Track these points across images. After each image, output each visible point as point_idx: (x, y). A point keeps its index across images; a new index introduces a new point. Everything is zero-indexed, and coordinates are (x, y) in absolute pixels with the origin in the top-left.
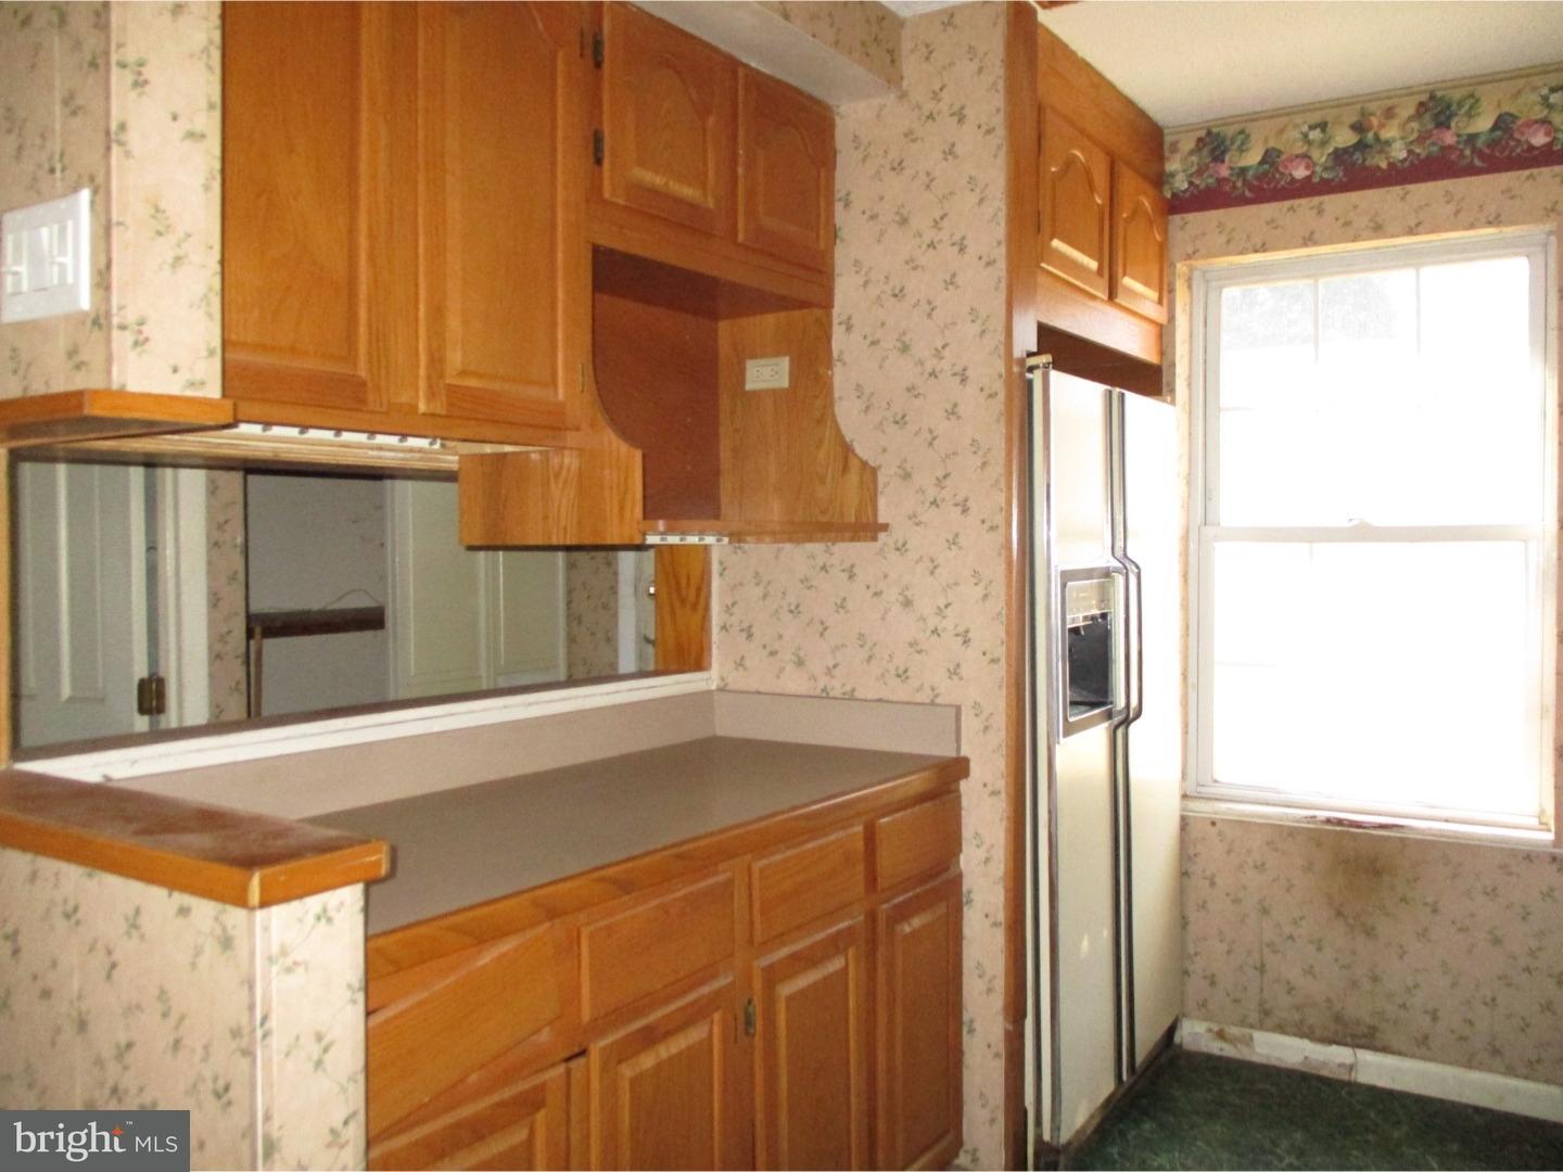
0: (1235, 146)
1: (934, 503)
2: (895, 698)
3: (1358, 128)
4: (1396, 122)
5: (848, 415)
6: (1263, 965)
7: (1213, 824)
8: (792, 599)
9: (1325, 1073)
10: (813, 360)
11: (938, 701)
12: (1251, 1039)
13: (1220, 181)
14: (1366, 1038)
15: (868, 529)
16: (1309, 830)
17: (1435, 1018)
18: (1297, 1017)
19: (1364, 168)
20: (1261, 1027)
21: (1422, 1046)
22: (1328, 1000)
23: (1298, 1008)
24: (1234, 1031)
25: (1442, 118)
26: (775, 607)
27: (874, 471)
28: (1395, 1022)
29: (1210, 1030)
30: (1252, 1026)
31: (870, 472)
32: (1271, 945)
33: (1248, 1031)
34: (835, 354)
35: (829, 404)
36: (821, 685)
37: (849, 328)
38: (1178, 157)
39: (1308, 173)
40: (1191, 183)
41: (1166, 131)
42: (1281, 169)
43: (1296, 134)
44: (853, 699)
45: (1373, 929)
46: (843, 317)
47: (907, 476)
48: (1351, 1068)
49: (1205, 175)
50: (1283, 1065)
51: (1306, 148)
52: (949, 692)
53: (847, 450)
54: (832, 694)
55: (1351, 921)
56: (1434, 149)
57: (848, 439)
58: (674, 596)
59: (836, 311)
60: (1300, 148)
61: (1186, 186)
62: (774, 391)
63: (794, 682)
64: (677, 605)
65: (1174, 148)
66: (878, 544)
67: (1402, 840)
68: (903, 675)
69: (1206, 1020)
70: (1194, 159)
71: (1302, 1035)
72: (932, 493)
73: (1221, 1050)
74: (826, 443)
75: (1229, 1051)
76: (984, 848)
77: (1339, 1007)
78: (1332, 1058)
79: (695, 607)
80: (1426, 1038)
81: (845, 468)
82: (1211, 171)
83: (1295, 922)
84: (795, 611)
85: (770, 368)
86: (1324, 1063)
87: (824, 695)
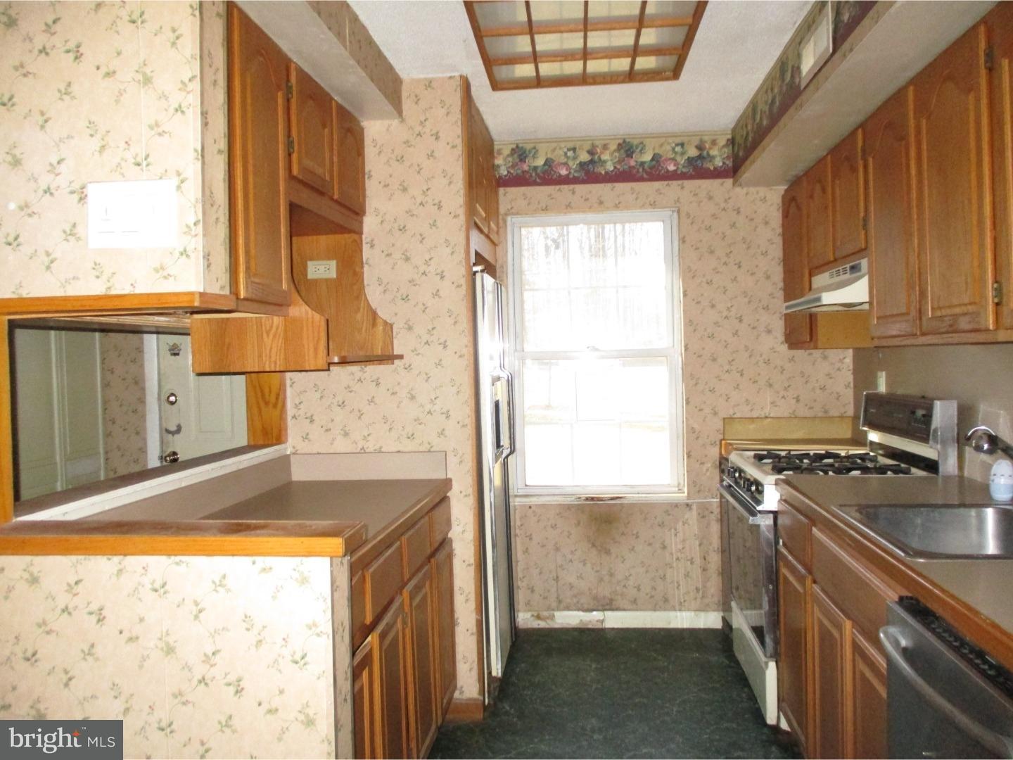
0: (531, 155)
1: (427, 343)
2: (406, 450)
3: (591, 152)
4: (608, 152)
5: (374, 294)
6: (557, 577)
7: (530, 507)
8: (339, 399)
9: (590, 626)
10: (351, 264)
11: (432, 450)
12: (554, 616)
13: (524, 172)
14: (609, 605)
15: (388, 358)
16: (579, 505)
17: (639, 590)
18: (575, 600)
19: (594, 173)
20: (558, 609)
21: (635, 605)
22: (590, 589)
23: (575, 596)
24: (545, 614)
25: (629, 152)
26: (328, 403)
27: (391, 326)
28: (622, 595)
29: (533, 616)
30: (553, 610)
31: (389, 327)
32: (561, 566)
33: (552, 612)
34: (364, 260)
35: (362, 288)
36: (360, 447)
37: (372, 246)
38: (501, 157)
39: (568, 172)
40: (508, 172)
41: (495, 143)
42: (554, 169)
43: (561, 153)
44: (380, 452)
45: (609, 550)
46: (368, 240)
47: (410, 328)
48: (602, 621)
49: (516, 168)
50: (570, 627)
51: (566, 160)
52: (438, 444)
53: (374, 314)
54: (367, 451)
55: (599, 548)
56: (626, 167)
57: (374, 308)
58: (260, 400)
59: (364, 237)
60: (563, 160)
61: (506, 173)
62: (326, 280)
63: (341, 445)
64: (262, 404)
65: (499, 152)
66: (395, 366)
67: (621, 504)
68: (411, 437)
69: (529, 611)
70: (510, 159)
71: (578, 610)
72: (425, 337)
73: (539, 625)
74: (362, 310)
75: (542, 624)
76: (461, 525)
77: (595, 591)
78: (593, 618)
79: (275, 406)
80: (635, 600)
81: (374, 324)
82: (519, 167)
83: (572, 553)
84: (342, 405)
85: (323, 267)
86: (590, 621)
87: (363, 451)
